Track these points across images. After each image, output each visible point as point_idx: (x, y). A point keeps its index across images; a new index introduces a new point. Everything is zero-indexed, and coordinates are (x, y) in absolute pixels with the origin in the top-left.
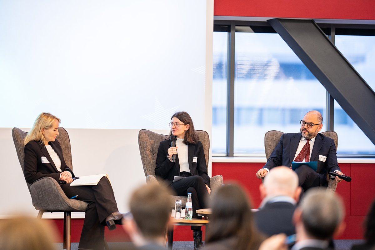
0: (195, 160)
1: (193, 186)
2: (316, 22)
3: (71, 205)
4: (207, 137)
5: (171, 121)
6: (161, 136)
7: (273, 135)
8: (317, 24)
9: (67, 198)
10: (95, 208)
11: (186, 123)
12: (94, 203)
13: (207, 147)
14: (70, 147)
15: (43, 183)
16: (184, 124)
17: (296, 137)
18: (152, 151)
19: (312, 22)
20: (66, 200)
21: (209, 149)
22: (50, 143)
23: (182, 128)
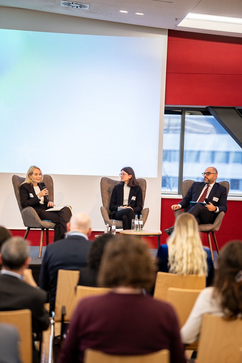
0: (134, 198)
1: (126, 215)
2: (236, 108)
3: (43, 225)
4: (145, 183)
5: (121, 172)
6: (116, 182)
7: (188, 183)
8: (237, 109)
9: (40, 220)
10: (59, 227)
11: (129, 174)
12: (59, 223)
13: (144, 190)
14: (53, 188)
15: (27, 210)
16: (128, 174)
17: (202, 185)
18: (109, 191)
19: (234, 108)
20: (39, 222)
21: (145, 191)
22: (38, 184)
23: (127, 177)
